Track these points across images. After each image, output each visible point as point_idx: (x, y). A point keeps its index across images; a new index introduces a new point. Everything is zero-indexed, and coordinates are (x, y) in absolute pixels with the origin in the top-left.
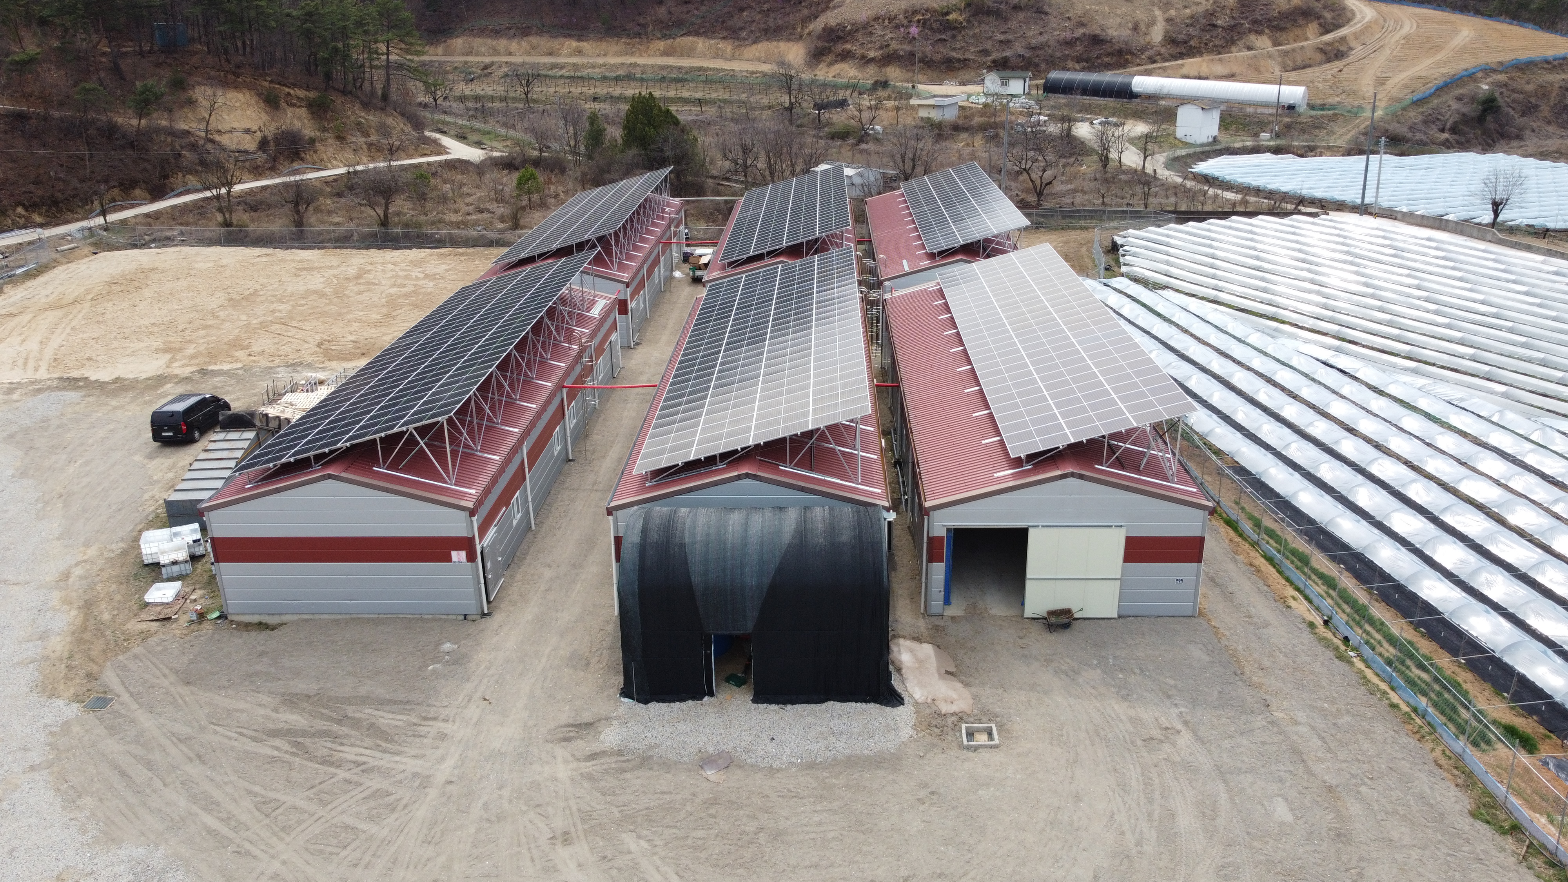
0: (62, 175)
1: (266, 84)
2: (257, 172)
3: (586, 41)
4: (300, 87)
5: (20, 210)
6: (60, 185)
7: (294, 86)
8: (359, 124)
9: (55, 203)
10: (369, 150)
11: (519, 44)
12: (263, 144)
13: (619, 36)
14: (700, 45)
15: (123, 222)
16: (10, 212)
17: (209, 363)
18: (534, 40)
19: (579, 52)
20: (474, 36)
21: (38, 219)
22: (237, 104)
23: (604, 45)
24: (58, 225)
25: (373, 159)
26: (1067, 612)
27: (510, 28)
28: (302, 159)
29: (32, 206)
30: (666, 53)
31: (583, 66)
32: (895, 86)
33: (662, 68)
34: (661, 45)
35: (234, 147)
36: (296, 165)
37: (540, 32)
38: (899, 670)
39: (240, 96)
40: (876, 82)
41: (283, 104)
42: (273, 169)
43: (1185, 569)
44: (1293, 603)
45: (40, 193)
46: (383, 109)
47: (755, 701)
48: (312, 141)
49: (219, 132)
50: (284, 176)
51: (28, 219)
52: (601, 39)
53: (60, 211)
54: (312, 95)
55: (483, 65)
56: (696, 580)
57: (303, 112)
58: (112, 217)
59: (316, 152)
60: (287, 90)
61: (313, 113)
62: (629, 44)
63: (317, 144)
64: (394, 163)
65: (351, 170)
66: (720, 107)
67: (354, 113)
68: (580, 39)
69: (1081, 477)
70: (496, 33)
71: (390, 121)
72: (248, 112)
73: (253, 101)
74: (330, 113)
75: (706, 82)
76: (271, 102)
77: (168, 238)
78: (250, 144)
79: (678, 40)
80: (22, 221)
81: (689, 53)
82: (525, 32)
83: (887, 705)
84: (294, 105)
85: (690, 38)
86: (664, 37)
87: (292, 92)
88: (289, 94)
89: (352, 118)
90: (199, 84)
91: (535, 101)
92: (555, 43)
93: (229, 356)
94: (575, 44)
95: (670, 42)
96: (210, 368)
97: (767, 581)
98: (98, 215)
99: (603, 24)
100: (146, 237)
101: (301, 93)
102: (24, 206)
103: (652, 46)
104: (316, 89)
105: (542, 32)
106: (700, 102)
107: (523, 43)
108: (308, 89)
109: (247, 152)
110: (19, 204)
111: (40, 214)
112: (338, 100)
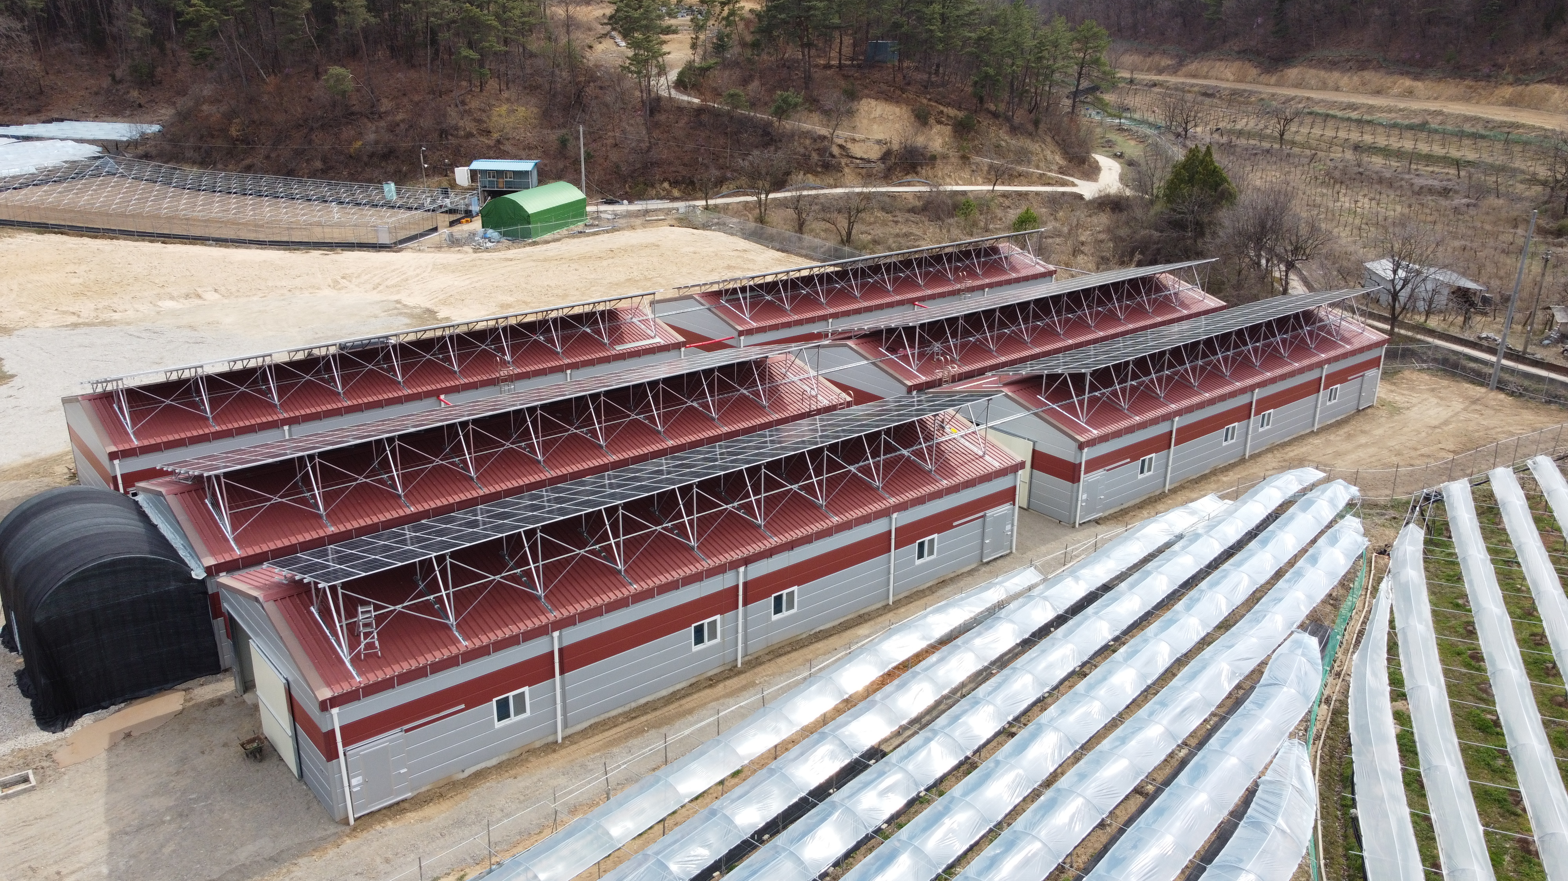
0: (705, 161)
1: (925, 101)
2: (868, 177)
3: (1423, 80)
4: (953, 107)
5: (666, 185)
7: (948, 105)
8: (998, 146)
9: (693, 183)
10: (989, 173)
11: (1350, 78)
12: (886, 156)
13: (1462, 78)
14: (1557, 95)
16: (657, 185)
18: (1368, 75)
19: (1410, 93)
21: (676, 193)
23: (1441, 87)
24: (685, 200)
27: (1348, 61)
28: (917, 173)
29: (675, 183)
30: (1509, 103)
34: (1508, 91)
35: (859, 155)
36: (909, 178)
37: (1378, 68)
39: (897, 110)
41: (932, 121)
42: (887, 177)
45: (685, 173)
48: (933, 158)
49: (854, 140)
50: (895, 185)
51: (669, 193)
52: (1440, 80)
53: (694, 189)
54: (961, 114)
55: (1283, 99)
57: (947, 130)
58: (709, 202)
60: (942, 108)
61: (955, 132)
62: (1471, 87)
63: (938, 161)
64: (997, 188)
67: (997, 136)
68: (1417, 77)
70: (1333, 65)
71: (1035, 147)
72: (897, 125)
73: (906, 116)
74: (973, 133)
76: (922, 118)
78: (874, 153)
79: (1531, 87)
80: (663, 193)
81: (1536, 105)
82: (1363, 65)
84: (939, 122)
85: (1547, 86)
86: (1517, 81)
87: (945, 110)
88: (942, 112)
89: (994, 140)
90: (868, 96)
92: (1388, 81)
94: (1408, 82)
95: (1520, 88)
99: (1448, 61)
100: (715, 222)
101: (952, 112)
102: (669, 182)
103: (1497, 92)
104: (966, 109)
105: (1381, 67)
107: (1355, 78)
108: (960, 109)
109: (869, 161)
110: (665, 180)
112: (985, 121)
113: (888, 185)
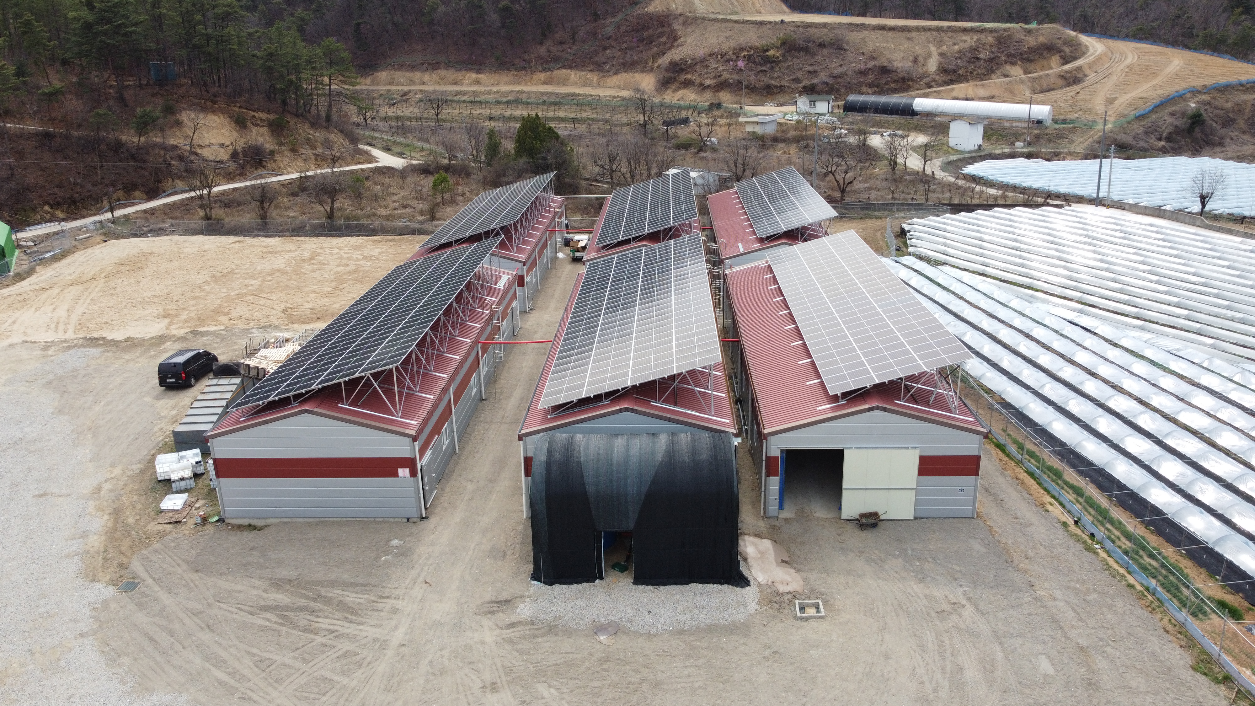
0: (79, 181)
1: (237, 109)
2: (230, 177)
3: (483, 73)
4: (263, 111)
5: (47, 208)
6: (78, 189)
7: (258, 110)
8: (308, 139)
9: (74, 202)
10: (316, 160)
11: (430, 75)
12: (234, 155)
13: (508, 69)
14: (573, 76)
15: (126, 217)
16: (39, 210)
17: (199, 326)
18: (443, 73)
19: (478, 82)
20: (396, 70)
21: (61, 215)
22: (214, 125)
23: (497, 77)
24: (76, 219)
25: (319, 167)
26: (875, 515)
27: (423, 64)
28: (264, 167)
29: (56, 205)
30: (546, 83)
31: (481, 93)
32: (727, 107)
33: (543, 94)
34: (542, 76)
35: (212, 158)
36: (260, 172)
37: (447, 67)
38: (745, 560)
39: (216, 118)
40: (712, 104)
41: (249, 124)
42: (242, 174)
43: (966, 481)
44: (1050, 508)
45: (62, 195)
46: (327, 128)
47: (635, 583)
48: (272, 153)
49: (200, 146)
50: (251, 180)
51: (53, 215)
52: (495, 72)
53: (78, 208)
54: (271, 117)
55: (402, 93)
56: (590, 489)
57: (265, 130)
58: (118, 213)
59: (275, 161)
60: (253, 113)
61: (272, 131)
62: (516, 75)
63: (276, 155)
64: (335, 170)
65: (303, 175)
66: (589, 124)
67: (304, 131)
68: (478, 71)
69: (885, 409)
70: (413, 68)
71: (332, 137)
72: (223, 131)
73: (226, 123)
74: (286, 131)
75: (578, 105)
76: (241, 123)
77: (161, 229)
78: (224, 155)
79: (555, 72)
80: (48, 216)
81: (564, 82)
82: (435, 67)
83: (737, 586)
84: (257, 125)
85: (565, 71)
86: (544, 70)
87: (256, 115)
88: (254, 116)
89: (303, 135)
90: (185, 109)
91: (443, 121)
92: (459, 75)
93: (214, 320)
94: (474, 76)
95: (548, 73)
96: (200, 329)
97: (644, 489)
98: (107, 211)
99: (497, 60)
100: (145, 229)
101: (263, 116)
102: (50, 204)
103: (534, 77)
104: (275, 112)
105: (449, 66)
106: (573, 120)
107: (434, 75)
108: (269, 112)
109: (221, 162)
110: (46, 203)
111: (62, 211)
112: (292, 121)
113: (246, 180)
